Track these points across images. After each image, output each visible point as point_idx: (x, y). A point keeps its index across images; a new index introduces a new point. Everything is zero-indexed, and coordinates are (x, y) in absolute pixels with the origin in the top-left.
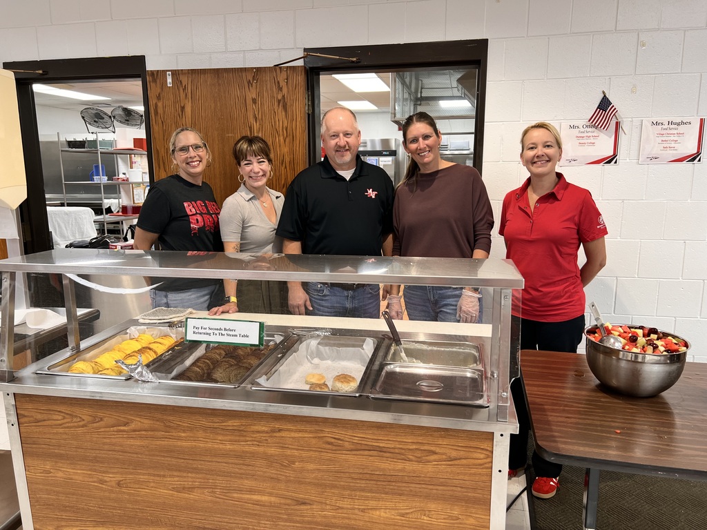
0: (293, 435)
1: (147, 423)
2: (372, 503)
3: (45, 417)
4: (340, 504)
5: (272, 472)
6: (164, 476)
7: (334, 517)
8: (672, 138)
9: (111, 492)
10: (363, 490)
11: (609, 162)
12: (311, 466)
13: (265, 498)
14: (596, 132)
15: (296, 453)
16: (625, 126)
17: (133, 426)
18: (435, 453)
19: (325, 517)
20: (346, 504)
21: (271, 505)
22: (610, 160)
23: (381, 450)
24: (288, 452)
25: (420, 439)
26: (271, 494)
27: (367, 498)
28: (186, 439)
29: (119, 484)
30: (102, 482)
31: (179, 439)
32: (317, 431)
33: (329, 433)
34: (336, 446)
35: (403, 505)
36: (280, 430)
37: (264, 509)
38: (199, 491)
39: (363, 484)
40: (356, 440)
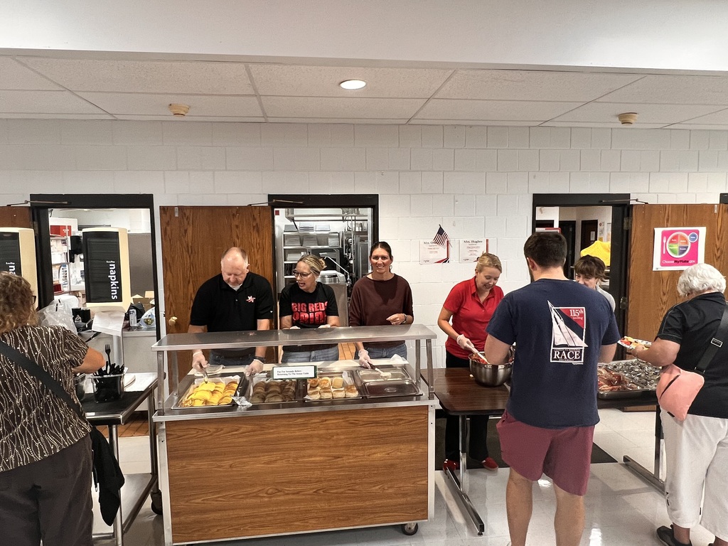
0: (333, 421)
1: (250, 427)
2: (373, 451)
3: (185, 433)
4: (357, 454)
5: (322, 444)
6: (259, 457)
7: (355, 462)
8: (474, 249)
9: (226, 472)
10: (369, 445)
11: (445, 262)
12: (342, 437)
13: (318, 459)
14: (438, 246)
15: (334, 431)
16: (451, 242)
17: (241, 431)
18: (402, 420)
19: (350, 462)
20: (361, 453)
21: (321, 462)
22: (446, 261)
23: (377, 422)
24: (330, 431)
25: (395, 414)
26: (320, 456)
27: (371, 448)
28: (273, 433)
29: (231, 466)
30: (219, 467)
31: (270, 433)
32: (345, 418)
33: (352, 418)
34: (355, 424)
35: (388, 448)
36: (326, 420)
37: (317, 465)
38: (280, 461)
39: (368, 442)
40: (365, 419)
